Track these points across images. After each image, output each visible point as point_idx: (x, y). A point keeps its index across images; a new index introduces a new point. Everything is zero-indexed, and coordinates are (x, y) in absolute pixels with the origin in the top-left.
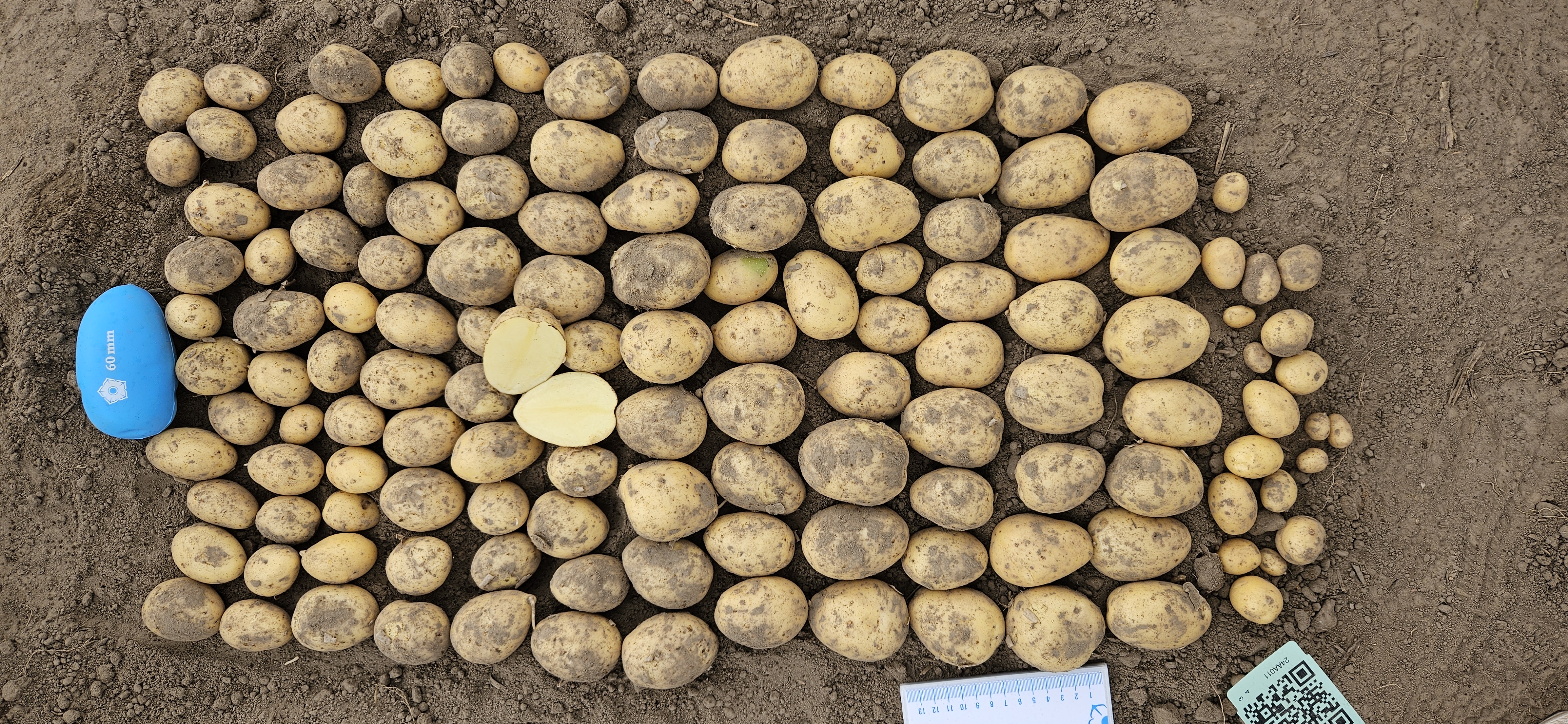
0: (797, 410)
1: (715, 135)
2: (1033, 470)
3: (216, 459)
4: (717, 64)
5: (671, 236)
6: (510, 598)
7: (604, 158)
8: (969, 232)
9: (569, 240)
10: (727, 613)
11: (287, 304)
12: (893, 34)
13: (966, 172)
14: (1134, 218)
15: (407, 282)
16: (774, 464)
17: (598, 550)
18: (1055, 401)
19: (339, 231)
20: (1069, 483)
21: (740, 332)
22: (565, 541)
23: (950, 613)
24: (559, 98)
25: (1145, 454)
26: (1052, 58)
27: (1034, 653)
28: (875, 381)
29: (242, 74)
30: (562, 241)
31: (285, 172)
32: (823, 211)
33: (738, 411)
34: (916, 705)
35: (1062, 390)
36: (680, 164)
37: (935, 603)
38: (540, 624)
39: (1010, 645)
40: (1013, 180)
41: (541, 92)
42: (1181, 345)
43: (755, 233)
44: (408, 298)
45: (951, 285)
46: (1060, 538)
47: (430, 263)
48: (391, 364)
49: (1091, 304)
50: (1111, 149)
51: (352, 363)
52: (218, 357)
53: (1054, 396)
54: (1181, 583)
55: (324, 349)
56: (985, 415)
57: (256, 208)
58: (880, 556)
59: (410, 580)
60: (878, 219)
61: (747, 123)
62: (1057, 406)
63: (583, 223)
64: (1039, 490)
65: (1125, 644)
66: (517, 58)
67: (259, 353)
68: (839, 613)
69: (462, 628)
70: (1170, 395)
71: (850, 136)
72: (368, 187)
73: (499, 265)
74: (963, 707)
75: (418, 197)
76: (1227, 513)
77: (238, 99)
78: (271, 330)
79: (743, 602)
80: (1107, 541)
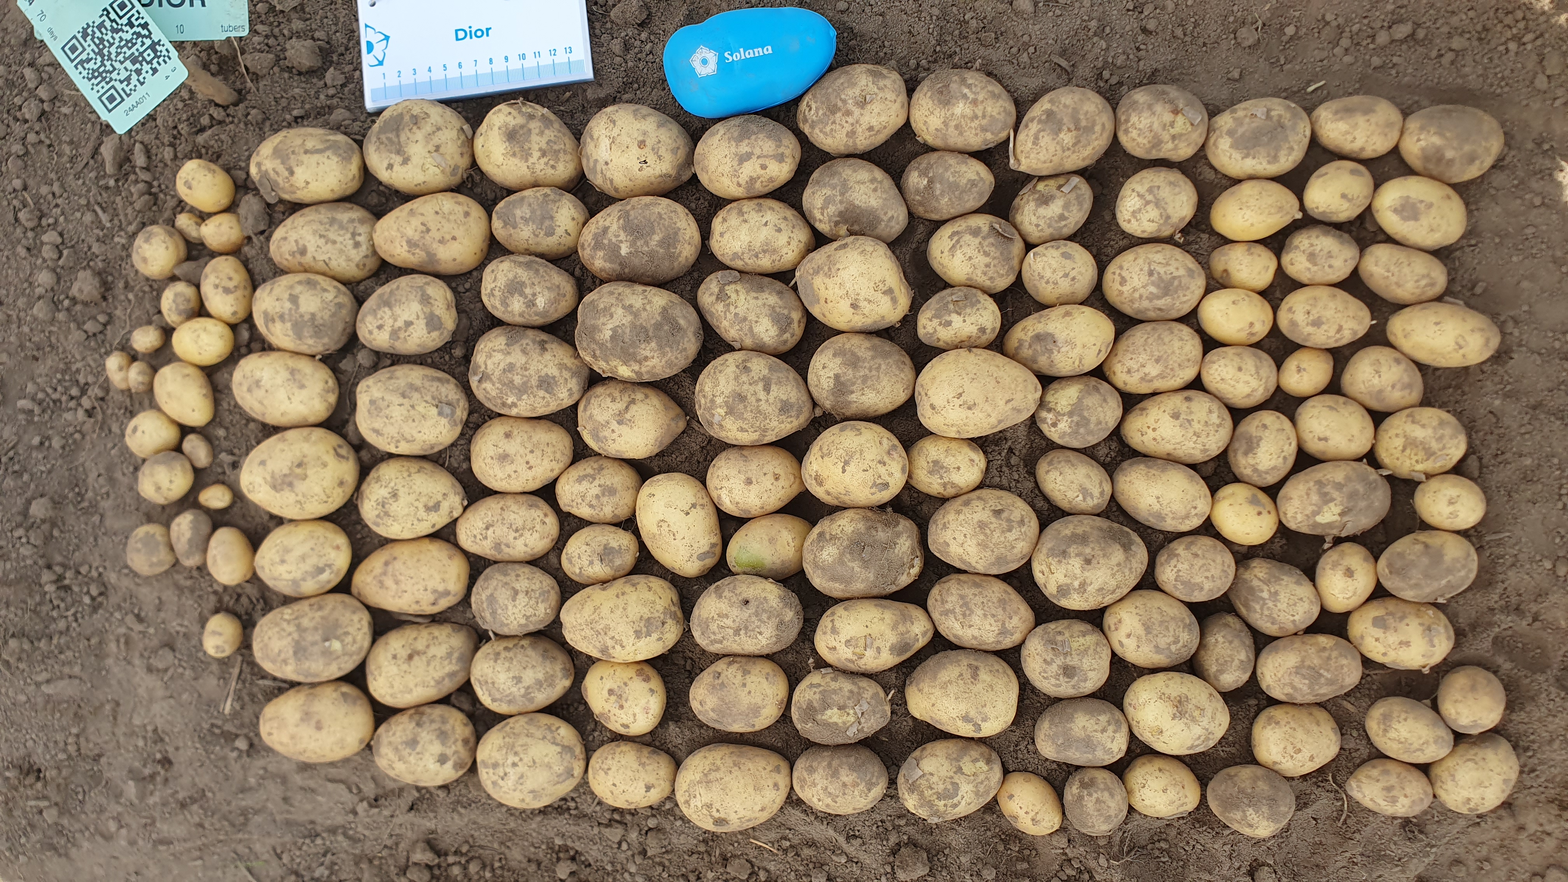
0: (701, 391)
1: (795, 715)
2: (433, 322)
3: (1409, 328)
4: (793, 801)
5: (848, 595)
6: (1040, 166)
7: (926, 690)
8: (503, 596)
9: (969, 591)
10: (782, 154)
11: (1320, 519)
12: (596, 830)
13: (507, 664)
14: (320, 608)
15: (1174, 545)
16: (728, 329)
17: (937, 225)
18: (406, 401)
19: (1257, 607)
20: (390, 308)
21: (768, 482)
22: (976, 232)
23: (531, 160)
24: (981, 764)
25: (311, 342)
26: (417, 795)
27: (439, 119)
28: (614, 425)
29: (1383, 803)
30: (976, 591)
31: (1323, 680)
32: (670, 621)
33: (767, 389)
34: (573, 57)
35: (397, 412)
36: (834, 679)
37: (550, 171)
38: (1003, 135)
39: (466, 127)
40: (456, 655)
41: (1006, 772)
42: (269, 463)
43: (745, 596)
44: (1170, 525)
45: (527, 534)
46: (406, 247)
47: (1144, 567)
48: (1192, 445)
49: (369, 510)
50: (346, 688)
51: (1240, 446)
52: (1408, 451)
53: (407, 406)
54: (281, 201)
55: (1273, 463)
56: (487, 385)
57: (1362, 637)
58: (607, 224)
59: (1162, 185)
60: (605, 611)
61: (758, 728)
62: (404, 396)
63: (953, 611)
64: (425, 300)
65: (345, 134)
66: (1032, 814)
67: (1359, 460)
68: (655, 158)
69: (1098, 128)
70: (283, 408)
71: (637, 710)
72: (1221, 661)
73: (1053, 561)
74: (523, 57)
75: (1157, 647)
76: (230, 279)
77: (1386, 772)
78: (1339, 486)
79: (764, 167)
80: (357, 245)
